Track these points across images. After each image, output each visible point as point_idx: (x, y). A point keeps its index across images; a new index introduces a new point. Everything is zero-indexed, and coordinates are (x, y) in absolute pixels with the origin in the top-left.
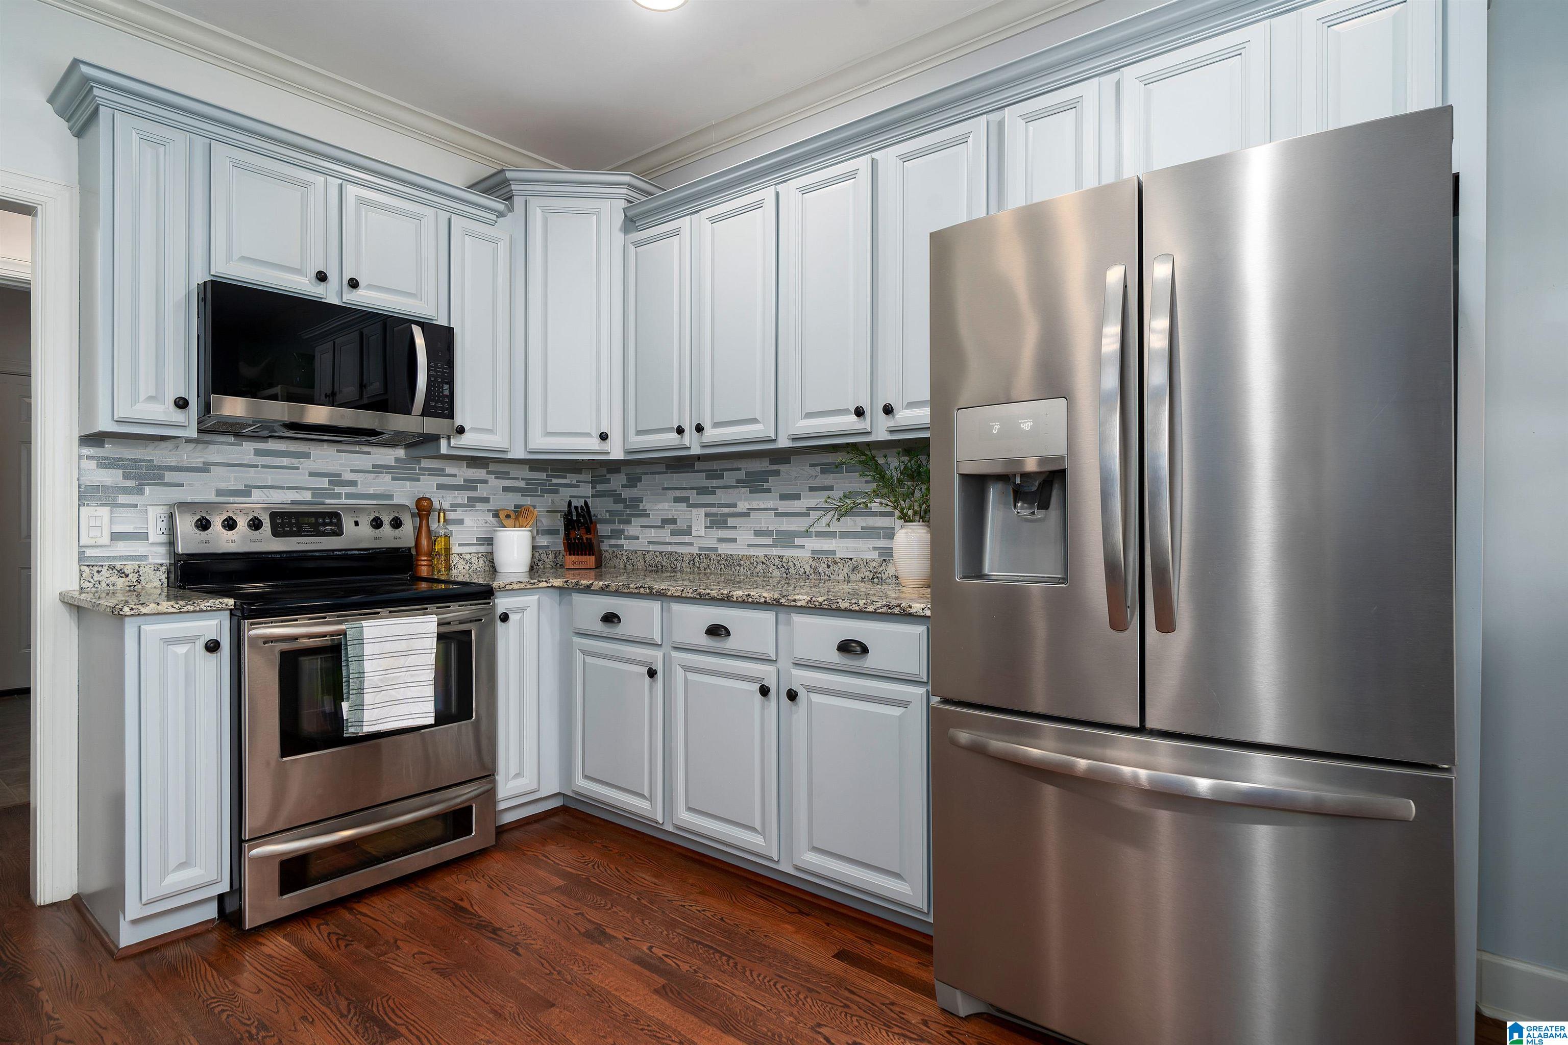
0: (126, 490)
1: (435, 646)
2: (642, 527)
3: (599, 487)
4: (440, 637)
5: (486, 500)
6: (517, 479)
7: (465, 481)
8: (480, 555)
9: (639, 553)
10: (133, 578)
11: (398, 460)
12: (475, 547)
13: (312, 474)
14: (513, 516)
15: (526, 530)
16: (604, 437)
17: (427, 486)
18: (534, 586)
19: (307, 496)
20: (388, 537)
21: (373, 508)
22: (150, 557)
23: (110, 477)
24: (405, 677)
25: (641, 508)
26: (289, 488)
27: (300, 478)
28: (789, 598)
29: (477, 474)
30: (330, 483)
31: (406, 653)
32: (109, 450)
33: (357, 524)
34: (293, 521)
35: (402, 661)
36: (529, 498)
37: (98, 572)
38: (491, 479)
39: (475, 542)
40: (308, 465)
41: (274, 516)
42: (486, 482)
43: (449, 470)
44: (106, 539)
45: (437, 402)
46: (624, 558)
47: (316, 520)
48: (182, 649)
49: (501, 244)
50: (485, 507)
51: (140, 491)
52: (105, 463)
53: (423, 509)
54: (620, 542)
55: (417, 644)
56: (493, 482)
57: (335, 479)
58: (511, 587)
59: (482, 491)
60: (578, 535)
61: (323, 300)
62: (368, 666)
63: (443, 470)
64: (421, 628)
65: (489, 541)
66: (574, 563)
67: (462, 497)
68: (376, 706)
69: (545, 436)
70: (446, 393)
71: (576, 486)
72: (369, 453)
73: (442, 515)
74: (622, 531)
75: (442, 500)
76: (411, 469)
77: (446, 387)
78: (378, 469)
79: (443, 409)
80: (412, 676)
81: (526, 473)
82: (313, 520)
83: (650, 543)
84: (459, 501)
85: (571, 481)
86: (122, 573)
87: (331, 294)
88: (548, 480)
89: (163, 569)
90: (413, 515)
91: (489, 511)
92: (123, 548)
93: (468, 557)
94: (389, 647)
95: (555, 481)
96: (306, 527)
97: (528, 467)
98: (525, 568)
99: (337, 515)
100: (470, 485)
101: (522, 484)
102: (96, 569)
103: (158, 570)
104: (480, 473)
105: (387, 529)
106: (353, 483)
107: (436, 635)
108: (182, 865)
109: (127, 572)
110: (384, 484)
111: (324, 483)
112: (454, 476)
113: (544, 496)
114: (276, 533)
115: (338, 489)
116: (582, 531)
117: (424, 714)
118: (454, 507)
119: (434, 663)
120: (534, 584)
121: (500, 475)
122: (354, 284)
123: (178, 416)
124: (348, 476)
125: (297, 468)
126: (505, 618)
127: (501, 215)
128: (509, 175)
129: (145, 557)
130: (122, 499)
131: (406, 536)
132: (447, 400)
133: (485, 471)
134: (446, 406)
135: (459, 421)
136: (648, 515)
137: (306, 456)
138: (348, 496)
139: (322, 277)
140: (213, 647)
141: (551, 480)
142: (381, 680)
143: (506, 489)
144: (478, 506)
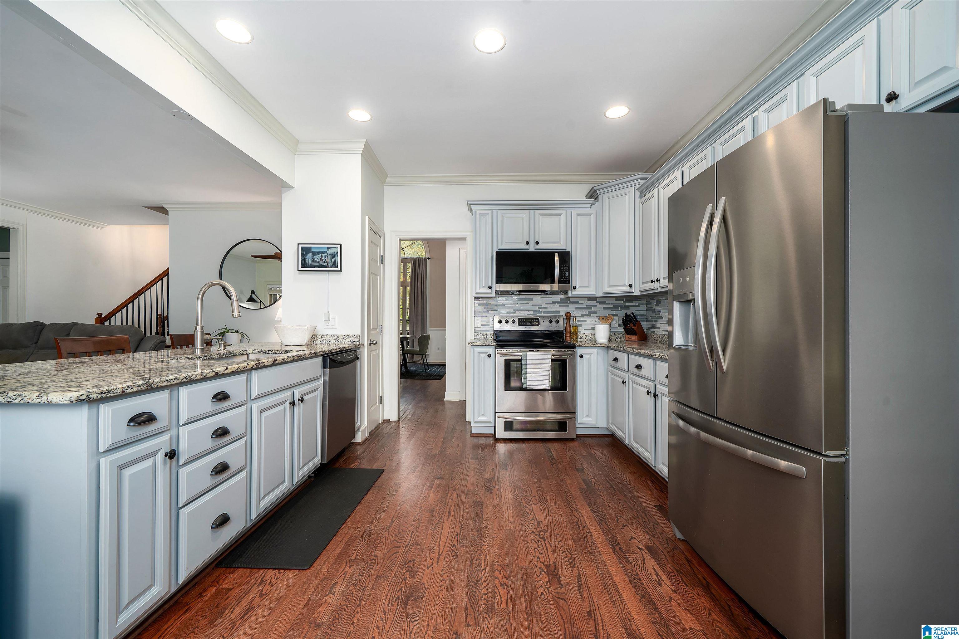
0: (484, 312)
1: (550, 363)
2: (661, 323)
3: (649, 306)
4: (553, 360)
5: (596, 313)
6: (610, 304)
7: (587, 306)
8: (592, 334)
9: (658, 335)
10: (485, 336)
11: (561, 299)
12: (591, 331)
13: (533, 306)
14: (605, 319)
15: (607, 325)
16: (630, 286)
17: (572, 309)
18: (594, 346)
19: (531, 312)
20: (554, 327)
21: (550, 316)
22: (490, 331)
23: (481, 308)
24: (540, 372)
25: (660, 315)
26: (526, 310)
27: (530, 307)
28: (654, 354)
29: (592, 303)
30: (539, 308)
31: (541, 364)
32: (481, 301)
33: (544, 322)
34: (525, 321)
35: (539, 367)
36: (615, 312)
37: (478, 334)
38: (598, 304)
39: (591, 329)
40: (531, 303)
41: (519, 319)
42: (596, 306)
43: (580, 302)
44: (480, 326)
45: (564, 279)
46: (654, 337)
47: (531, 320)
48: (483, 356)
49: (592, 216)
50: (595, 315)
51: (487, 312)
52: (480, 305)
53: (568, 316)
54: (655, 330)
55: (544, 362)
56: (599, 305)
57: (540, 307)
58: (584, 345)
59: (594, 309)
60: (629, 327)
61: (529, 251)
62: (528, 367)
63: (578, 302)
64: (545, 357)
65: (593, 329)
66: (629, 338)
67: (585, 312)
68: (530, 380)
69: (609, 287)
70: (567, 275)
71: (638, 306)
72: (551, 297)
73: (575, 318)
74: (654, 325)
75: (578, 313)
76: (566, 302)
77: (567, 273)
78: (554, 303)
79: (566, 281)
80: (542, 372)
81: (613, 301)
82: (530, 320)
83: (663, 331)
84: (585, 313)
85: (636, 304)
86: (483, 335)
87: (532, 248)
88: (624, 304)
89: (492, 334)
90: (564, 319)
91: (596, 317)
92: (484, 328)
93: (587, 334)
94: (534, 361)
95: (627, 304)
96: (528, 323)
97: (614, 299)
98: (607, 340)
99: (538, 319)
100: (589, 307)
101: (612, 306)
102: (477, 333)
103: (491, 335)
104: (594, 302)
105: (554, 323)
106: (546, 308)
107: (551, 359)
108: (483, 415)
109: (484, 335)
110: (556, 308)
111: (536, 308)
112: (583, 304)
113: (622, 311)
114: (519, 325)
115: (541, 310)
116: (632, 325)
117: (545, 385)
118: (582, 316)
119: (550, 368)
120: (594, 345)
121: (601, 303)
122: (537, 243)
123: (490, 291)
124: (544, 306)
125: (529, 304)
126: (581, 356)
127: (592, 204)
128: (595, 188)
129: (489, 331)
130: (484, 315)
131: (561, 326)
132: (567, 278)
133: (595, 301)
134: (567, 280)
135: (573, 284)
136: (662, 318)
137: (531, 300)
138: (545, 312)
139: (527, 243)
140: (489, 356)
141: (626, 304)
142: (532, 372)
143: (604, 308)
144: (592, 315)
